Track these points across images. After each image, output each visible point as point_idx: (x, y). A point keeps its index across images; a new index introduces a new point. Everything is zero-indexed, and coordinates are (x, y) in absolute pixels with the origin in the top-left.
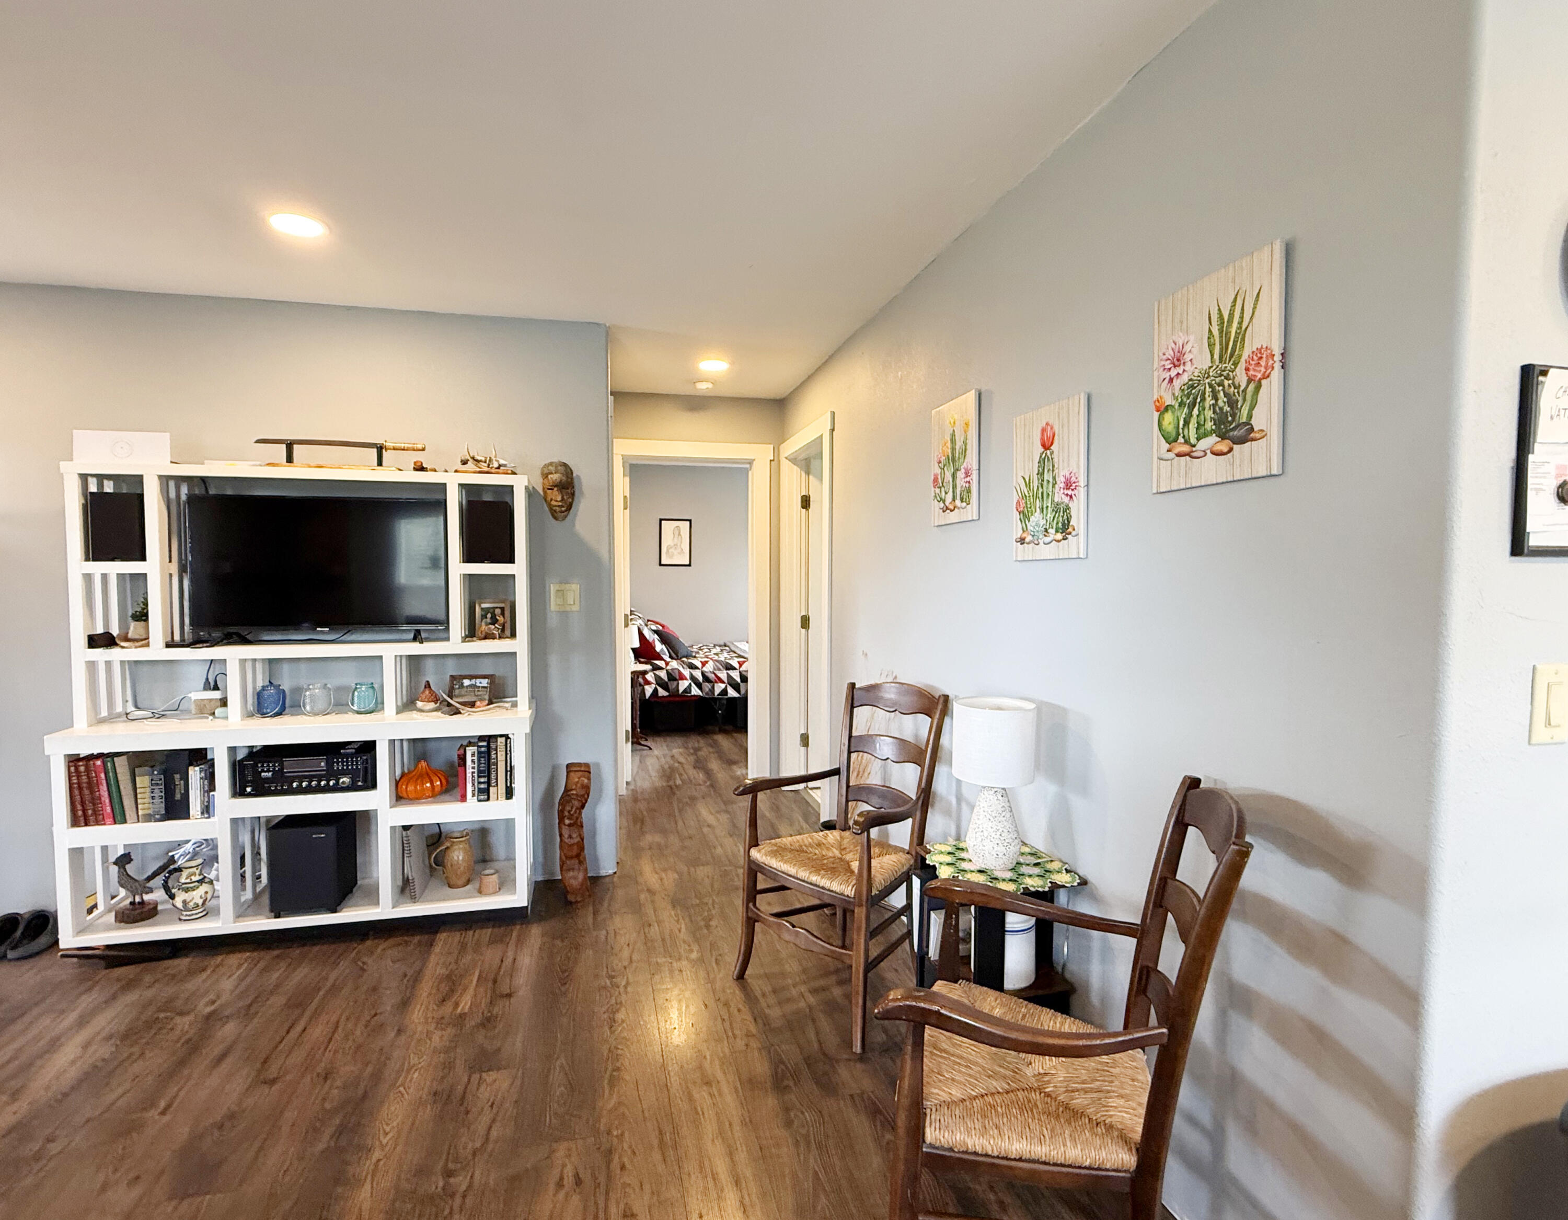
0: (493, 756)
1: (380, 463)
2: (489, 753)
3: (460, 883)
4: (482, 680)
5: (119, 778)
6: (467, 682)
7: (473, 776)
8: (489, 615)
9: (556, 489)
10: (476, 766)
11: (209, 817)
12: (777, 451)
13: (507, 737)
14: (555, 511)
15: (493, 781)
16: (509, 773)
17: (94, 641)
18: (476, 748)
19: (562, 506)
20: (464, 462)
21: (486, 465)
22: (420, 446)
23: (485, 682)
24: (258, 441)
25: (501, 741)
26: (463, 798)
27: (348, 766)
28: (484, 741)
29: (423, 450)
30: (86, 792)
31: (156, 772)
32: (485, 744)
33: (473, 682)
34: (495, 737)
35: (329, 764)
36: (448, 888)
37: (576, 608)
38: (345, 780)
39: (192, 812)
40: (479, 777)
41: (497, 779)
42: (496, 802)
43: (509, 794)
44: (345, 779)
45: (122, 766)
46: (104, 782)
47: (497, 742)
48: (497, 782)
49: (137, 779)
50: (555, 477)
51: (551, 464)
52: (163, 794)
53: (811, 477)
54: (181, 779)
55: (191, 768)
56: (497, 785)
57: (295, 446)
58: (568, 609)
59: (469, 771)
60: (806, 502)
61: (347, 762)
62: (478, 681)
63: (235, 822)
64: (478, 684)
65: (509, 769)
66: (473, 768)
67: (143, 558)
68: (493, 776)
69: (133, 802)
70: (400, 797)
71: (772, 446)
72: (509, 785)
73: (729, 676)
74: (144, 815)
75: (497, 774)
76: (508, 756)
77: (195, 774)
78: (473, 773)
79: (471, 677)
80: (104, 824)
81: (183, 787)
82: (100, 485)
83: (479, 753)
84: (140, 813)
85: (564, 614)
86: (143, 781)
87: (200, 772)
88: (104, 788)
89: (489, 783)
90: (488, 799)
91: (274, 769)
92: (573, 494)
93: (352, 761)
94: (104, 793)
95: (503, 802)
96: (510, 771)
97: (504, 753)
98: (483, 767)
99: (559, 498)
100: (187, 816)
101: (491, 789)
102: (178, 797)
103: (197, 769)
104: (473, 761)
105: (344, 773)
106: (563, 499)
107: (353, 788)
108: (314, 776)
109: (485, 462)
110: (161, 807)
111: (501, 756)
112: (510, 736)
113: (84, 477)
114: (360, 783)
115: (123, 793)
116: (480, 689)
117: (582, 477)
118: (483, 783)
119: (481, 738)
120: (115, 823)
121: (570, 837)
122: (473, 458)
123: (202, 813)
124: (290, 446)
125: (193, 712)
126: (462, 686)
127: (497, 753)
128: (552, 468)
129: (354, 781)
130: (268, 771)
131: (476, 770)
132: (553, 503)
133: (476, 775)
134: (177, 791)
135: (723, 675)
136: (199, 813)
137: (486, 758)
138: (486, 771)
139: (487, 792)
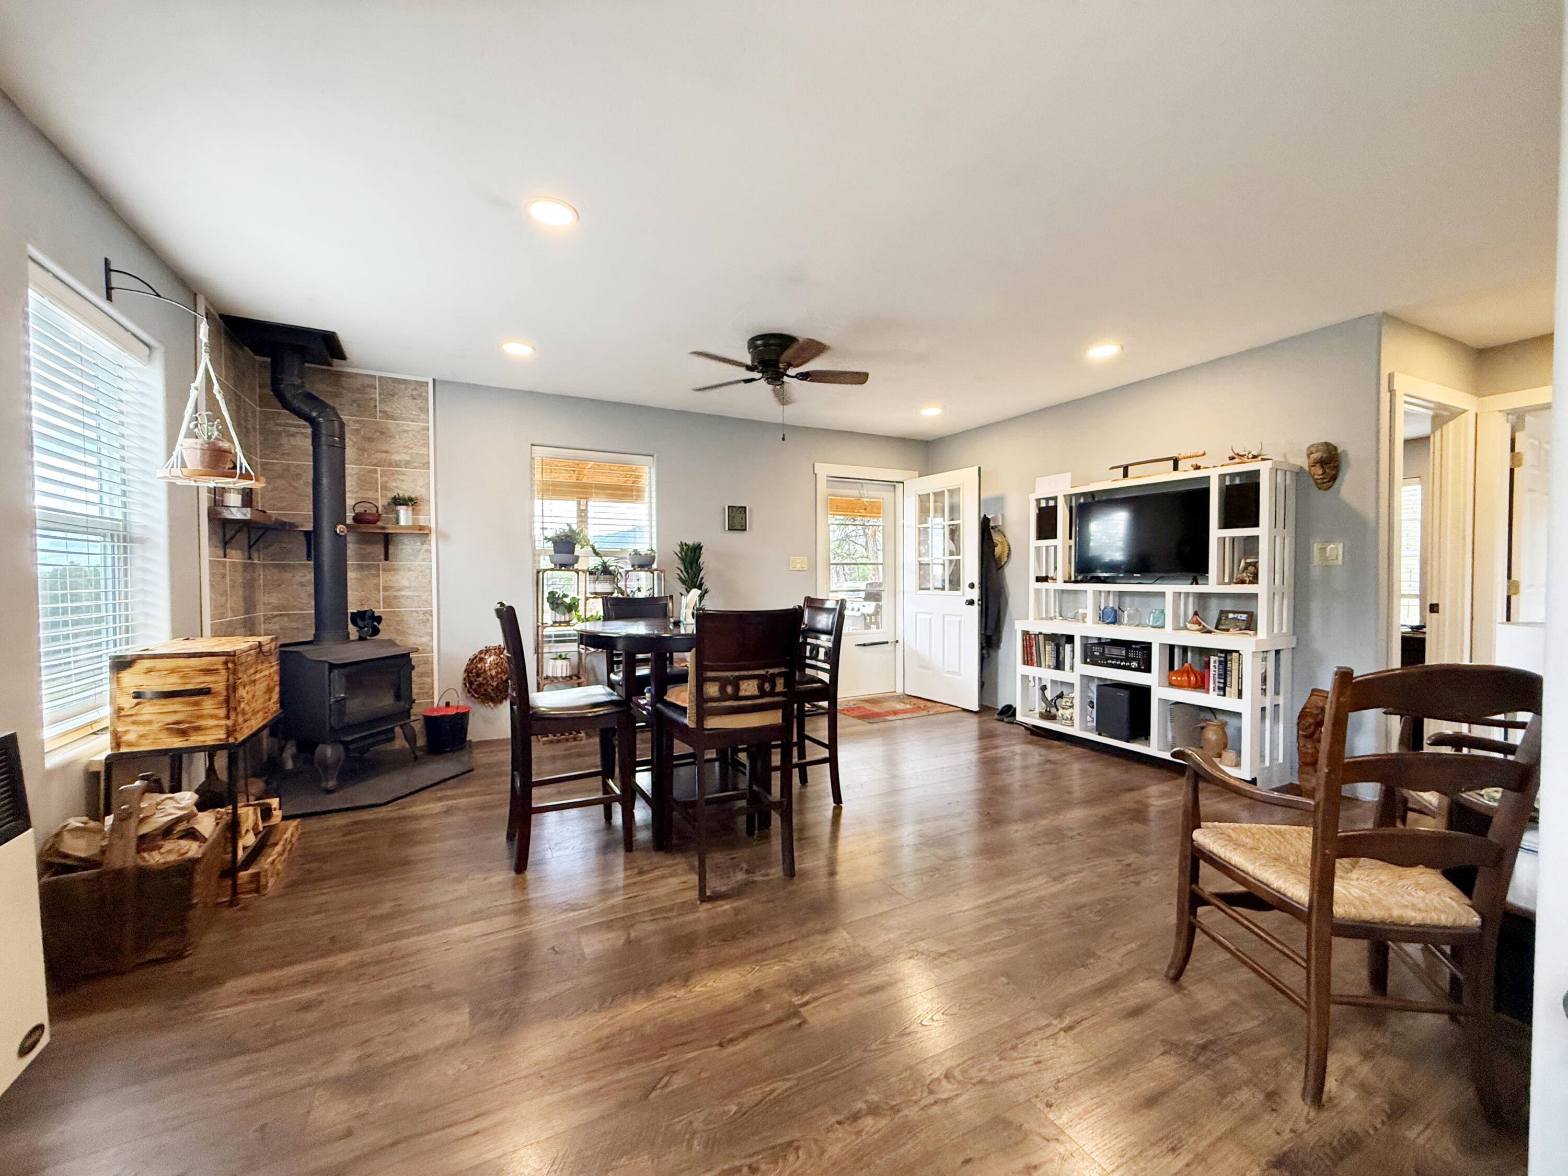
0: (1229, 665)
1: (1175, 469)
2: (1226, 662)
4: (1242, 615)
5: (1041, 645)
6: (1231, 616)
7: (1215, 677)
8: (1251, 568)
9: (1315, 465)
10: (1217, 670)
11: (1072, 671)
13: (1239, 653)
14: (1320, 483)
15: (1228, 683)
16: (1240, 680)
17: (1039, 579)
18: (1217, 657)
19: (1325, 479)
20: (1231, 457)
22: (1200, 454)
23: (1244, 617)
24: (1110, 469)
25: (1235, 655)
26: (1208, 691)
27: (1134, 655)
28: (1223, 653)
29: (1204, 455)
30: (1028, 649)
31: (1053, 645)
32: (1224, 655)
33: (1236, 615)
34: (1231, 652)
35: (1127, 653)
37: (1339, 563)
38: (1134, 664)
39: (1065, 667)
40: (1219, 678)
41: (1231, 682)
42: (1230, 697)
43: (1240, 695)
45: (1041, 637)
46: (1035, 646)
47: (1232, 655)
48: (1231, 684)
49: (1048, 646)
50: (1319, 455)
51: (1312, 446)
52: (1055, 656)
54: (1062, 649)
55: (1066, 645)
56: (1231, 686)
57: (1130, 468)
58: (1331, 563)
59: (1212, 673)
61: (1137, 653)
62: (1239, 615)
63: (1082, 676)
64: (1239, 618)
65: (1240, 676)
66: (1215, 671)
67: (1056, 537)
68: (1228, 679)
69: (1045, 657)
70: (1167, 682)
72: (1239, 688)
74: (1048, 665)
75: (1231, 679)
76: (1240, 667)
77: (1068, 648)
78: (1215, 675)
79: (1234, 612)
80: (1035, 666)
81: (1063, 654)
82: (1047, 503)
83: (1220, 661)
84: (1047, 663)
85: (1327, 568)
86: (1049, 648)
87: (1070, 647)
88: (1034, 648)
89: (1225, 684)
90: (1225, 694)
91: (1099, 652)
92: (1337, 467)
93: (1140, 653)
94: (1035, 652)
95: (1235, 699)
96: (1240, 678)
97: (1237, 664)
98: (1222, 672)
99: (1320, 472)
100: (1064, 670)
101: (1227, 688)
102: (1061, 658)
103: (1069, 645)
104: (1215, 667)
105: (1134, 659)
106: (1325, 473)
107: (1137, 669)
108: (1118, 658)
109: (1246, 455)
110: (1054, 662)
111: (1235, 666)
112: (1241, 652)
113: (1038, 501)
114: (1142, 668)
115: (1041, 653)
116: (1239, 621)
118: (1222, 683)
119: (1222, 651)
120: (1038, 666)
122: (1238, 454)
123: (1069, 669)
124: (1126, 469)
125: (1081, 619)
126: (1227, 617)
127: (1232, 663)
128: (1313, 449)
129: (1139, 666)
130: (1097, 652)
131: (1217, 673)
132: (1316, 477)
133: (1217, 676)
134: (1061, 656)
137: (1224, 664)
138: (1225, 673)
139: (1224, 689)
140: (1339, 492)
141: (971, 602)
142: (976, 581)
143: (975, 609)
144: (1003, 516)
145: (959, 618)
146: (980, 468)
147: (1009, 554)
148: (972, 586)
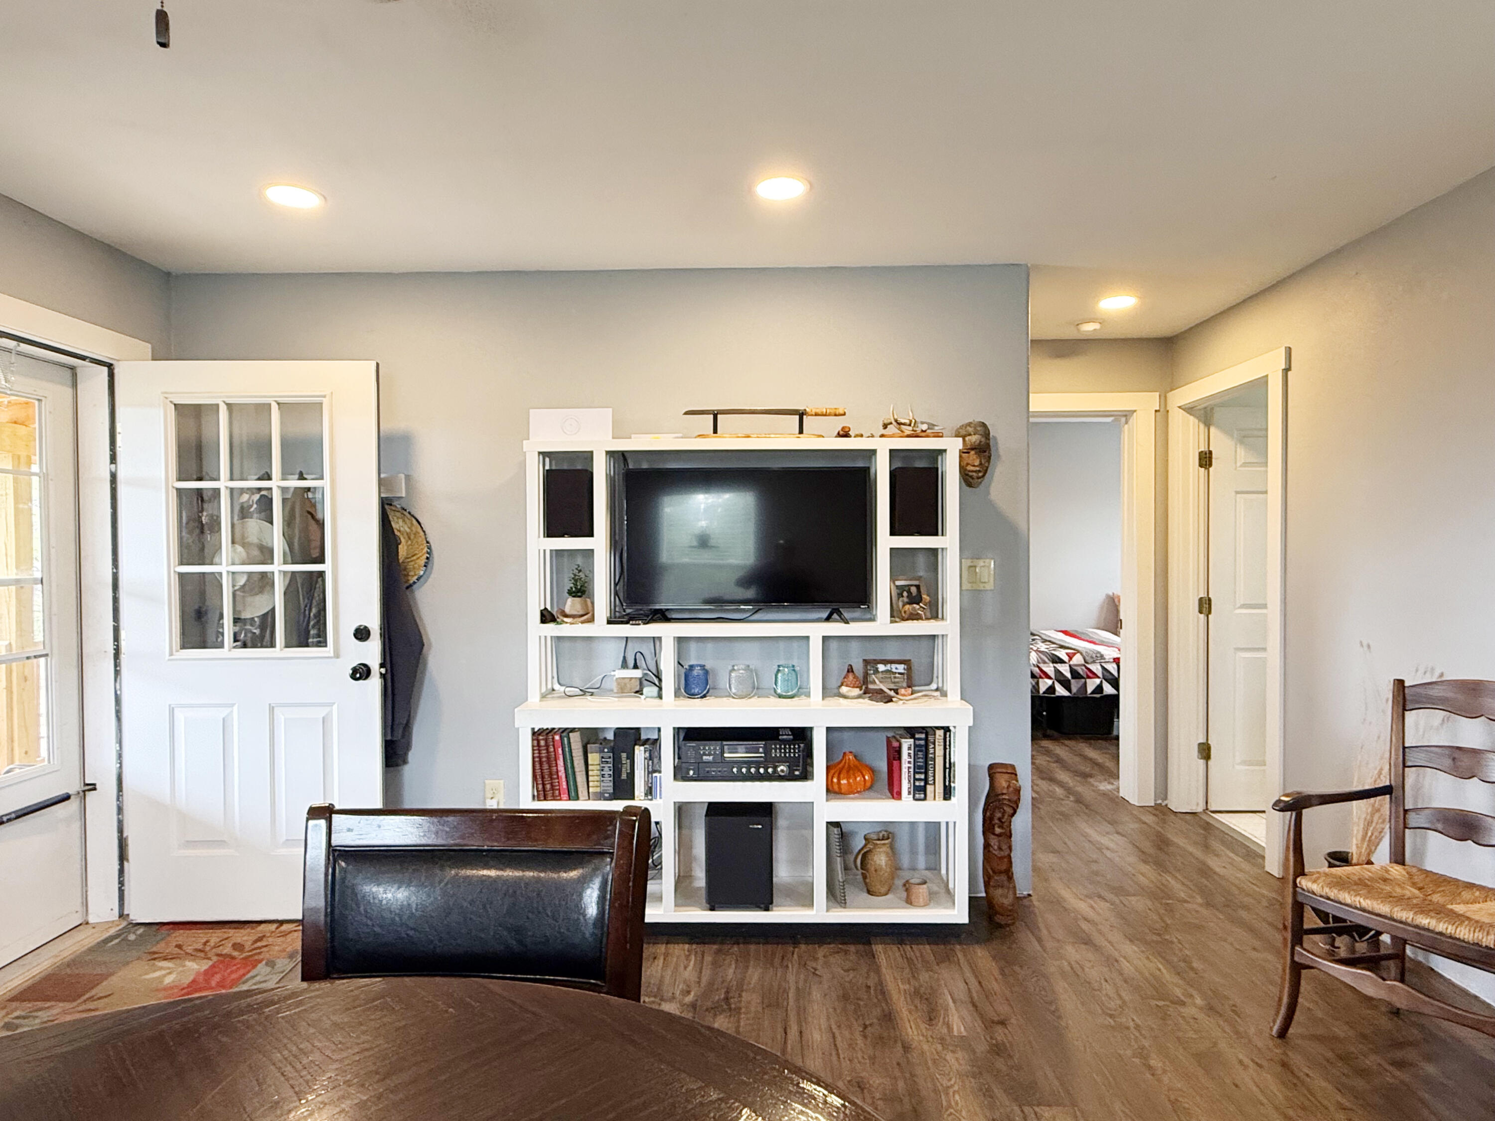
0: (931, 751)
1: (801, 431)
2: (926, 746)
3: (883, 890)
4: (898, 666)
5: (574, 755)
6: (881, 667)
7: (909, 772)
8: (905, 594)
9: (973, 452)
10: (912, 760)
11: (651, 800)
12: (1164, 399)
13: (947, 730)
14: (971, 477)
15: (931, 779)
16: (947, 770)
17: (544, 617)
18: (912, 740)
19: (979, 471)
20: (885, 426)
21: (910, 428)
22: (842, 412)
23: (901, 668)
24: (687, 413)
25: (940, 733)
26: (899, 796)
27: (785, 753)
28: (922, 733)
29: (844, 414)
30: (546, 766)
31: (606, 750)
32: (923, 736)
33: (888, 667)
34: (934, 729)
35: (767, 751)
36: (866, 895)
37: (990, 586)
39: (637, 793)
40: (915, 773)
41: (934, 776)
42: (933, 802)
43: (948, 793)
44: (782, 767)
45: (576, 742)
46: (561, 757)
47: (935, 734)
48: (934, 780)
49: (589, 755)
50: (974, 439)
51: (969, 424)
52: (611, 773)
53: (1212, 429)
54: (627, 758)
55: (637, 747)
56: (934, 783)
57: (722, 416)
58: (981, 587)
59: (905, 765)
60: (1206, 459)
61: (785, 749)
62: (894, 666)
63: (679, 806)
64: (894, 670)
65: (948, 766)
66: (909, 762)
67: (591, 534)
68: (930, 773)
69: (585, 779)
70: (832, 791)
71: (1157, 394)
72: (947, 784)
73: (1057, 672)
74: (595, 793)
75: (934, 770)
76: (948, 751)
77: (640, 753)
78: (909, 768)
79: (885, 662)
80: (561, 800)
81: (629, 768)
83: (916, 746)
84: (591, 790)
85: (976, 593)
86: (594, 758)
87: (645, 751)
88: (561, 763)
89: (926, 781)
90: (925, 799)
91: (715, 753)
92: (990, 457)
93: (790, 748)
94: (561, 768)
95: (940, 803)
96: (949, 768)
97: (942, 747)
98: (921, 762)
99: (977, 463)
100: (632, 797)
101: (928, 787)
102: (624, 776)
103: (642, 748)
104: (909, 755)
105: (782, 761)
106: (981, 464)
107: (790, 777)
108: (752, 762)
109: (910, 425)
110: (609, 786)
111: (939, 751)
112: (951, 728)
114: (797, 773)
115: (577, 770)
116: (897, 675)
117: (999, 438)
118: (920, 780)
119: (919, 729)
120: (570, 799)
121: (1000, 849)
122: (896, 421)
123: (646, 795)
124: (716, 416)
125: (615, 691)
126: (876, 671)
127: (934, 748)
128: (970, 430)
129: (791, 770)
130: (709, 755)
131: (912, 765)
132: (970, 468)
133: (912, 770)
134: (624, 770)
135: (1049, 669)
136: (643, 794)
137: (923, 752)
138: (923, 767)
139: (923, 790)
140: (988, 493)
141: (361, 673)
142: (374, 622)
143: (374, 684)
144: (408, 478)
145: (323, 712)
146: (378, 365)
147: (428, 563)
148: (362, 634)
